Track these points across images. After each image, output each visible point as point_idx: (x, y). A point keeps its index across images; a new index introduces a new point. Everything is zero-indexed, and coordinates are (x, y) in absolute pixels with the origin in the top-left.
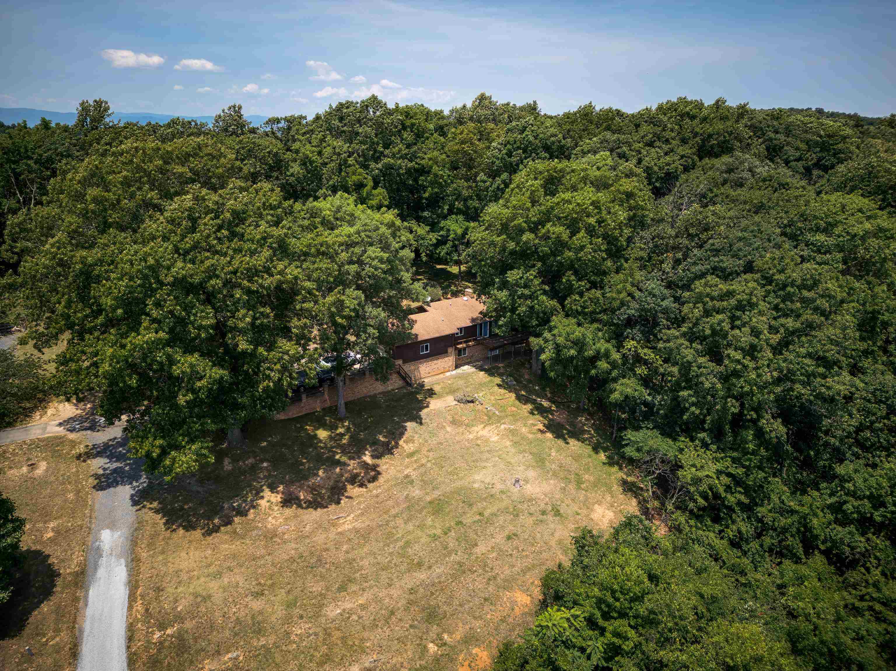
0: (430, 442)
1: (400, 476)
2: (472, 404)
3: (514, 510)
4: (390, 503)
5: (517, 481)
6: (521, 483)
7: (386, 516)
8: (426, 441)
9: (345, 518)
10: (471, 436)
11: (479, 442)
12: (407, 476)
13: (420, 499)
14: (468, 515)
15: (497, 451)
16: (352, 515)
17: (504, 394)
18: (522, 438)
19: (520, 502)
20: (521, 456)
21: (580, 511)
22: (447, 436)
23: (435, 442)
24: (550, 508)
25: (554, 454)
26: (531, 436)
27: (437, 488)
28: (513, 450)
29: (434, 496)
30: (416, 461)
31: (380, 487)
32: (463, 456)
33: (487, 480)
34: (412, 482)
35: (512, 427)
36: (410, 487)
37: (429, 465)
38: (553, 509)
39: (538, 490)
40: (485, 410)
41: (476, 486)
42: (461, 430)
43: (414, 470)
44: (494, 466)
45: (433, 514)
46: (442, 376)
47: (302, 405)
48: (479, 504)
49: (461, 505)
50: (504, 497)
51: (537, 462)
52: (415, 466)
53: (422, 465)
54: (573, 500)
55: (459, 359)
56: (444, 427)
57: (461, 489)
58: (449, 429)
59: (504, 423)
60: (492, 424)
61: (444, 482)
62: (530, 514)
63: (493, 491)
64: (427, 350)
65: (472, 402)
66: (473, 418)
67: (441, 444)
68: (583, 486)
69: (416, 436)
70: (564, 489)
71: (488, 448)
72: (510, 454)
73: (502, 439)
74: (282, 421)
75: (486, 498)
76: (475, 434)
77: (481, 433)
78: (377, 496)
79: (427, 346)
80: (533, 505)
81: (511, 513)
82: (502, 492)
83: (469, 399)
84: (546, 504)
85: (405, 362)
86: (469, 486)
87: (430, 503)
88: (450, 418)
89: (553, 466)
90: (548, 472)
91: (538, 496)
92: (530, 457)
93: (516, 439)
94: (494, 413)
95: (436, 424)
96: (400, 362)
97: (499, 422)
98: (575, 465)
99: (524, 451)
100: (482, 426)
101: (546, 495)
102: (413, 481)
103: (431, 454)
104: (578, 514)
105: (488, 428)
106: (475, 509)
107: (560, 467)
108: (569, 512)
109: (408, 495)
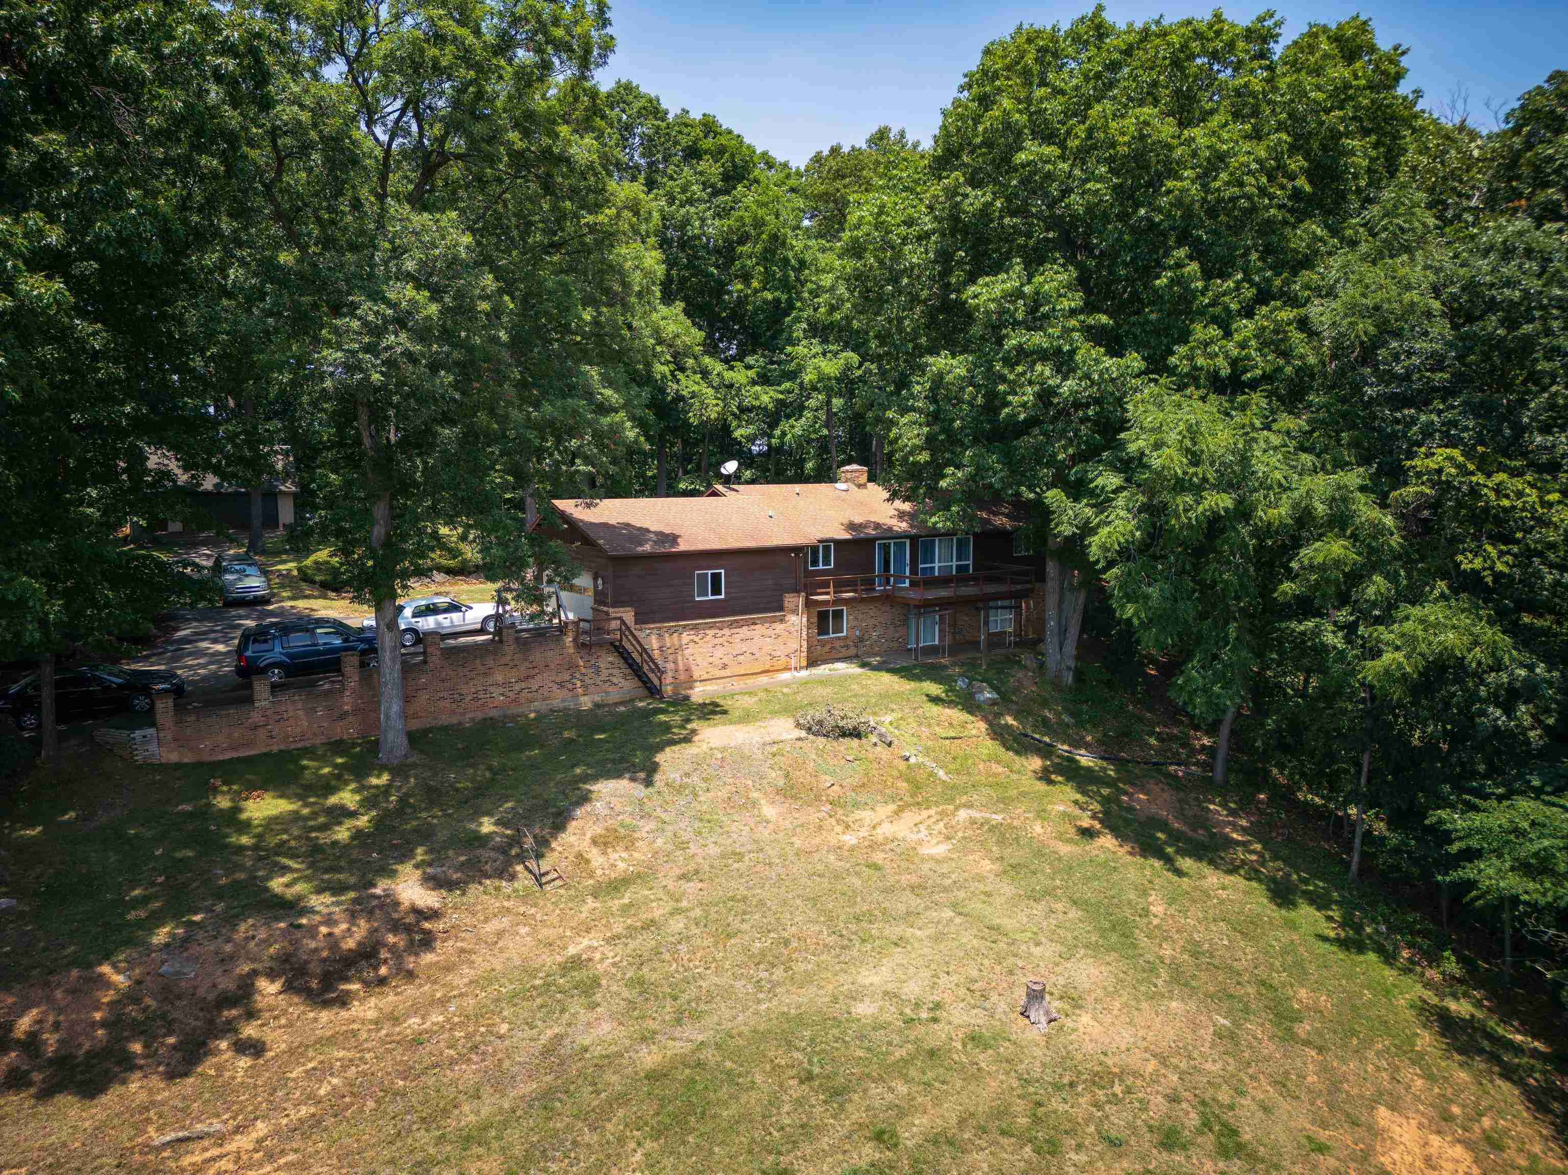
0: (693, 848)
1: (550, 960)
2: (855, 742)
3: (1037, 1120)
4: (467, 1073)
5: (1036, 996)
6: (1055, 1005)
7: (424, 1138)
8: (683, 846)
9: (221, 1139)
10: (850, 839)
11: (878, 857)
12: (576, 963)
13: (609, 1061)
14: (825, 1142)
15: (946, 890)
16: (262, 1128)
17: (963, 725)
18: (1039, 853)
19: (1058, 1087)
20: (1038, 909)
21: (1323, 1135)
22: (765, 834)
23: (713, 850)
24: (1194, 1120)
25: (1158, 909)
26: (1065, 849)
27: (696, 1016)
28: (1007, 889)
29: (677, 1048)
30: (625, 910)
31: (443, 1002)
32: (815, 900)
33: (912, 989)
34: (589, 988)
35: (998, 818)
36: (576, 1006)
37: (677, 924)
38: (1206, 1125)
39: (1125, 1037)
40: (902, 765)
41: (864, 1009)
42: (813, 816)
43: (611, 940)
44: (938, 938)
45: (658, 1133)
46: (764, 680)
47: (256, 717)
48: (875, 1090)
49: (796, 1090)
50: (984, 1059)
51: (1103, 933)
52: (618, 928)
53: (650, 925)
54: (1280, 1084)
55: (823, 644)
56: (754, 804)
57: (800, 1020)
58: (769, 811)
59: (969, 806)
60: (924, 804)
61: (727, 993)
62: (1113, 1143)
63: (941, 1032)
64: (716, 590)
65: (855, 733)
66: (855, 781)
67: (739, 857)
68: (1303, 1029)
69: (645, 827)
70: (1232, 1036)
71: (914, 879)
72: (998, 900)
73: (966, 852)
74: (164, 768)
75: (906, 1062)
76: (864, 832)
77: (886, 830)
78: (416, 1042)
79: (716, 578)
80: (1114, 1100)
81: (1025, 1138)
82: (974, 1039)
83: (849, 724)
84: (1174, 1099)
85: (642, 619)
86: (836, 1011)
87: (653, 1076)
88: (776, 777)
89: (1167, 951)
90: (1152, 969)
91: (1135, 1060)
92: (1074, 914)
93: (1015, 855)
94: (932, 774)
95: (723, 793)
96: (629, 615)
97: (951, 800)
98: (1247, 954)
99: (1049, 892)
100: (892, 807)
101: (1163, 1061)
102: (596, 982)
103: (691, 887)
104: (1322, 1149)
105: (910, 817)
106: (856, 1113)
107: (1195, 955)
108: (1279, 1134)
109: (559, 1038)
